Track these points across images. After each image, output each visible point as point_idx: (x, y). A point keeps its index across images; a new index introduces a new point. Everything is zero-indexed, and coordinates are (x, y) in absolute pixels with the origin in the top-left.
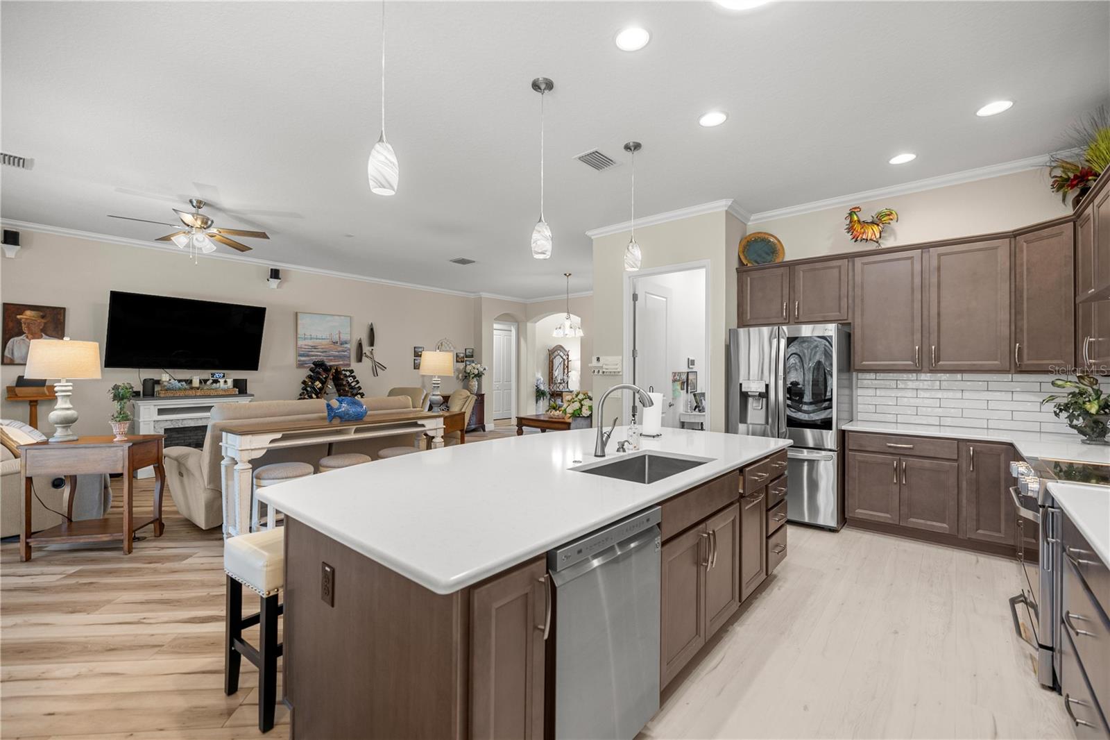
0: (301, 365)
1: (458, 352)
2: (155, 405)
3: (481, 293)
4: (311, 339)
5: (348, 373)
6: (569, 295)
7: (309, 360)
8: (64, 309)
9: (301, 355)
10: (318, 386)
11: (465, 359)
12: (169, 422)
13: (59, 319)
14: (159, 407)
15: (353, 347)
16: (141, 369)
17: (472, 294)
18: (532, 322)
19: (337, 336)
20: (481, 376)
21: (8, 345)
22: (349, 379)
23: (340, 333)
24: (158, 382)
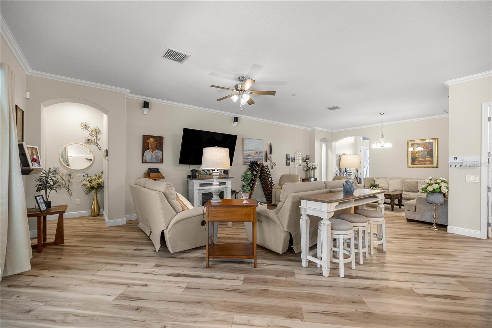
0: (245, 163)
1: (303, 157)
2: (199, 182)
3: (315, 128)
4: (249, 151)
5: (266, 167)
6: (383, 124)
7: (248, 161)
8: (163, 137)
9: (245, 159)
10: (255, 174)
11: (306, 160)
12: (203, 190)
13: (161, 142)
14: (200, 183)
15: (263, 154)
16: (190, 165)
17: (309, 128)
18: (335, 142)
19: (258, 149)
20: (315, 169)
21: (144, 154)
22: (266, 170)
23: (259, 148)
24: (197, 171)
